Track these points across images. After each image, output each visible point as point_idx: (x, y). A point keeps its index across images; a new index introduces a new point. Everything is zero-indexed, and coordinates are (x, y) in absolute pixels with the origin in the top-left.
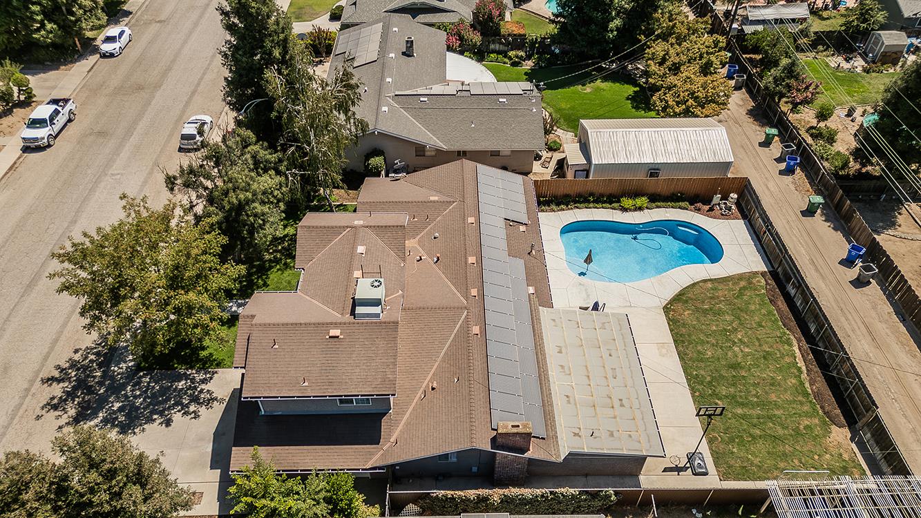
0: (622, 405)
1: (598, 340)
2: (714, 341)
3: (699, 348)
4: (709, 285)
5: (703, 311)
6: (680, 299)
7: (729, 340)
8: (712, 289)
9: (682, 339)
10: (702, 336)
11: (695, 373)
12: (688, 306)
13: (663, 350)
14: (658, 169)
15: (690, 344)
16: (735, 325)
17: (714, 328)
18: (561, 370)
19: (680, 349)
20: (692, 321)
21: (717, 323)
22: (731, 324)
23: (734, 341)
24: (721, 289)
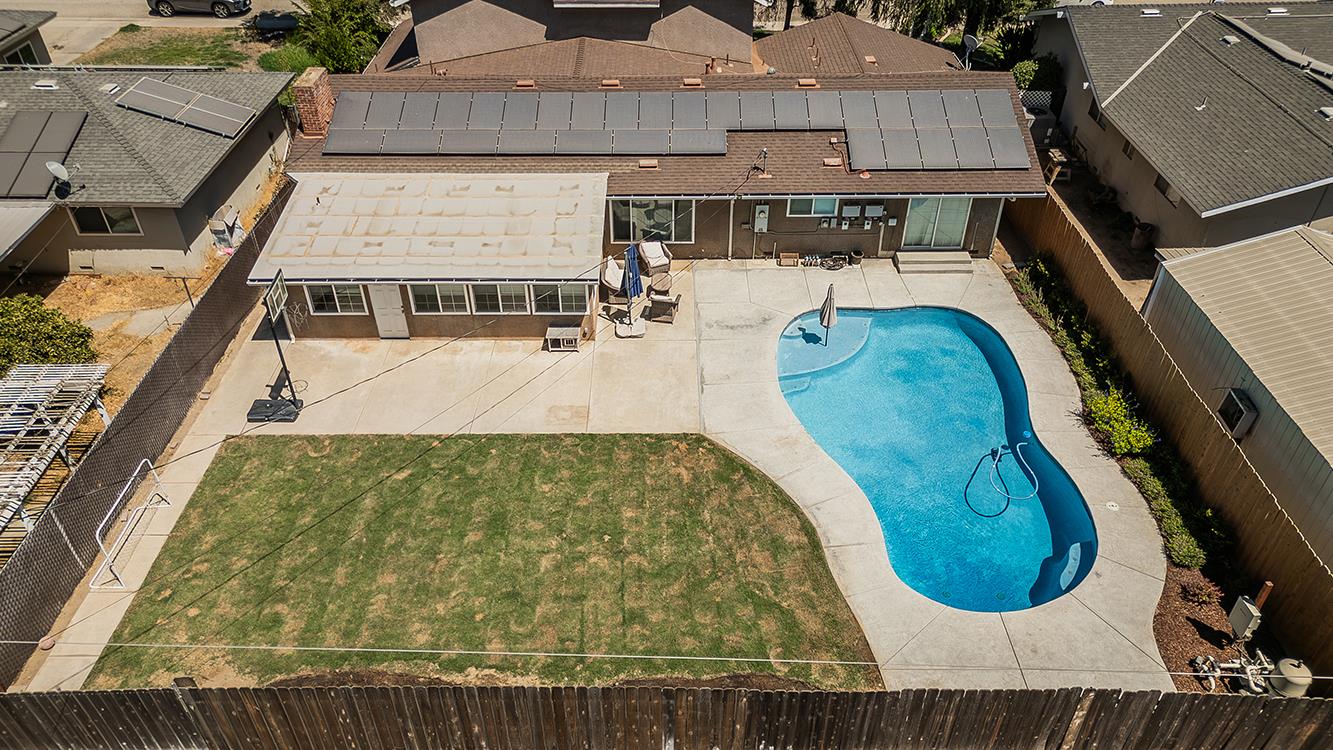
2: (582, 503)
3: (565, 473)
4: (792, 537)
5: (687, 504)
6: (733, 469)
7: (585, 536)
8: (774, 540)
9: (597, 447)
10: (601, 485)
11: (493, 451)
12: (708, 480)
13: (566, 415)
14: (1253, 406)
15: (581, 460)
16: (635, 558)
17: (628, 513)
18: (458, 187)
19: (568, 441)
20: (653, 477)
21: (646, 523)
22: (640, 550)
23: (581, 544)
24: (776, 561)
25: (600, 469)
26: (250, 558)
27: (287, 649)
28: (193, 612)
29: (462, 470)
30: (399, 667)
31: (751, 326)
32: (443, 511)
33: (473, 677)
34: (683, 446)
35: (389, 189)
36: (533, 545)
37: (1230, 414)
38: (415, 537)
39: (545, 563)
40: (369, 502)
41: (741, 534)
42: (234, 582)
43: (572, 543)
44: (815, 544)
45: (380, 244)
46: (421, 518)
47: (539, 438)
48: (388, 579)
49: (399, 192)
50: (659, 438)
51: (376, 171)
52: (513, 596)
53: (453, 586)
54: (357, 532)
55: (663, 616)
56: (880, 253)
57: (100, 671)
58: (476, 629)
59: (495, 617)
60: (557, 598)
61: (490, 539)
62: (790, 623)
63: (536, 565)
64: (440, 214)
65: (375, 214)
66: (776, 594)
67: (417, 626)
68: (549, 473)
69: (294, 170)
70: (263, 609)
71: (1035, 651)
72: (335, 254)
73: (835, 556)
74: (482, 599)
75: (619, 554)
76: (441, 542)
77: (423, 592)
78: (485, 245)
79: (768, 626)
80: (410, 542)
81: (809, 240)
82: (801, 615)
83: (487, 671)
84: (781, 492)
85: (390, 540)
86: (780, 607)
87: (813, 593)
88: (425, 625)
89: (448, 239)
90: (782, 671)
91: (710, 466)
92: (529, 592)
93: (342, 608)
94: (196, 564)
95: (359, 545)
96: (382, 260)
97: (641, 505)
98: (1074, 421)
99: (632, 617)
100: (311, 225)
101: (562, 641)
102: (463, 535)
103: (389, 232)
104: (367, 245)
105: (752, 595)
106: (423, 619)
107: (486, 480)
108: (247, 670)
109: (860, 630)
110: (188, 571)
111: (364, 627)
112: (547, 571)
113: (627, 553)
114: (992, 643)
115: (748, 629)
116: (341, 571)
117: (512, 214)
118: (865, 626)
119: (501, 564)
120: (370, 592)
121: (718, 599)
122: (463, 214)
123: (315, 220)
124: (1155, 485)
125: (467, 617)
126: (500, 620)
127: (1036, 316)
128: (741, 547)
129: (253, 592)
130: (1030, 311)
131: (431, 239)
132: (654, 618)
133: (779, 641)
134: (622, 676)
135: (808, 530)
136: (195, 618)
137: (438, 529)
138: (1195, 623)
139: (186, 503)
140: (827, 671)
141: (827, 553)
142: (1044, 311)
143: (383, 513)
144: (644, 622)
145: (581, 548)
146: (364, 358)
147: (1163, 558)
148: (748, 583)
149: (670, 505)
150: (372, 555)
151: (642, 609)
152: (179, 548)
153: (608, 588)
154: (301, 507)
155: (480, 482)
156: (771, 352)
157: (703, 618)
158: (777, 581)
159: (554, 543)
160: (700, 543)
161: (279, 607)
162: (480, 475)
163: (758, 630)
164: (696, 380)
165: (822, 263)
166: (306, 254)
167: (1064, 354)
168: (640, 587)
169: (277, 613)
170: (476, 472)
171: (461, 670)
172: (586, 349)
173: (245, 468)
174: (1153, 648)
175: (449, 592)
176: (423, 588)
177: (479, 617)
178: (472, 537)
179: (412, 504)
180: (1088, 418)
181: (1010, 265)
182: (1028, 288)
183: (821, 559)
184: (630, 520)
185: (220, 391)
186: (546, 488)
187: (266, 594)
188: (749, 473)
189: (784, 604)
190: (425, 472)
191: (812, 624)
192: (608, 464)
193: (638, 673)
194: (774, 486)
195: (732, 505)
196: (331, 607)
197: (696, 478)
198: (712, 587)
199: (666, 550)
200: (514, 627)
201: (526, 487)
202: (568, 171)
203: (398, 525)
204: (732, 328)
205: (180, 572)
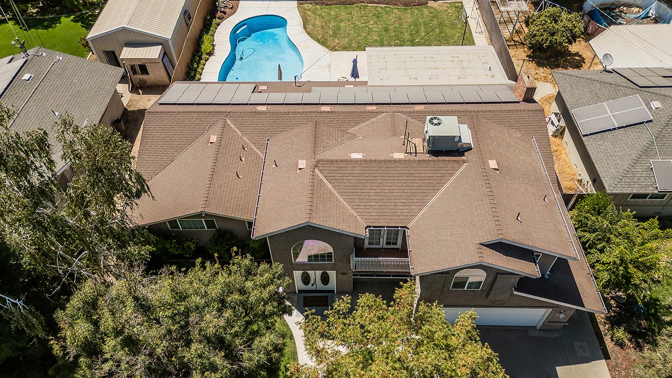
0: (458, 57)
1: (397, 62)
8: (314, 26)
12: (330, 39)
18: (434, 79)
21: (347, 30)
23: (363, 26)
34: (337, 48)
35: (465, 78)
45: (453, 57)
50: (344, 50)
64: (436, 68)
69: (514, 84)
73: (300, 23)
78: (412, 57)
84: (310, 36)
87: (308, 17)
89: (427, 59)
91: (329, 43)
101: (365, 10)
103: (452, 62)
109: (299, 12)
117: (405, 69)
131: (434, 59)
149: (341, 34)
158: (315, 19)
159: (370, 26)
160: (333, 26)
178: (392, 27)
183: (304, 23)
188: (318, 41)
191: (309, 13)
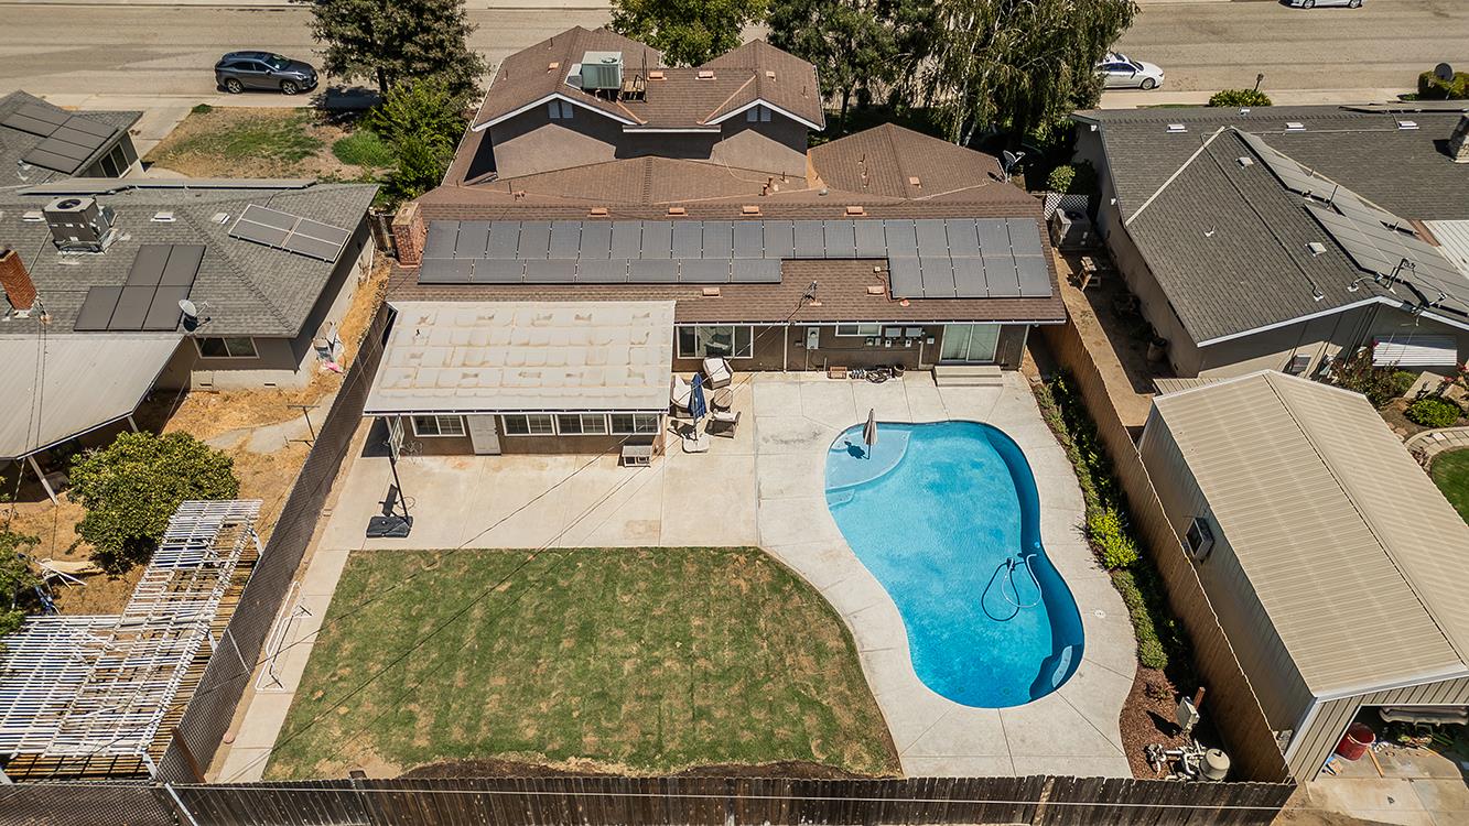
2: (657, 613)
3: (642, 585)
4: (833, 643)
5: (746, 613)
6: (785, 579)
7: (660, 643)
8: (817, 646)
9: (668, 560)
10: (672, 596)
11: (580, 565)
12: (763, 591)
13: (642, 529)
14: (1210, 535)
15: (655, 572)
16: (702, 662)
17: (696, 622)
18: (542, 316)
19: (644, 554)
20: (716, 588)
21: (711, 631)
22: (706, 656)
23: (657, 650)
24: (819, 664)
25: (671, 581)
26: (383, 663)
27: (422, 742)
28: (343, 710)
29: (554, 582)
30: (514, 757)
31: (803, 441)
32: (540, 620)
33: (573, 764)
34: (742, 559)
35: (480, 318)
36: (617, 651)
37: (1194, 541)
38: (518, 644)
39: (628, 667)
40: (477, 612)
41: (790, 640)
42: (373, 684)
43: (650, 649)
44: (852, 650)
45: (476, 375)
46: (522, 627)
47: (618, 551)
48: (499, 681)
49: (489, 321)
50: (722, 551)
51: (467, 300)
52: (602, 695)
53: (553, 687)
54: (469, 641)
55: (725, 713)
56: (921, 366)
57: (275, 761)
58: (574, 725)
59: (588, 715)
60: (639, 697)
61: (580, 645)
62: (828, 717)
63: (620, 668)
64: (527, 344)
65: (470, 345)
66: (818, 694)
67: (525, 722)
68: (629, 583)
69: (393, 299)
70: (399, 708)
71: (1023, 741)
72: (437, 386)
73: (867, 660)
74: (577, 699)
75: (689, 659)
76: (540, 649)
77: (529, 692)
78: (568, 375)
79: (811, 721)
80: (515, 648)
81: (856, 356)
82: (837, 711)
83: (584, 760)
84: (825, 602)
85: (498, 647)
86: (820, 704)
87: (848, 693)
88: (532, 721)
89: (537, 370)
90: (821, 758)
91: (765, 577)
92: (616, 693)
93: (463, 707)
94: (340, 668)
95: (472, 651)
96: (480, 392)
97: (706, 615)
98: (1078, 536)
99: (700, 714)
100: (413, 356)
101: (644, 734)
102: (558, 642)
103: (483, 363)
104: (465, 376)
105: (798, 694)
106: (530, 716)
107: (575, 592)
108: (393, 759)
109: (885, 725)
110: (334, 675)
111: (483, 722)
112: (630, 674)
113: (696, 658)
114: (990, 734)
115: (795, 724)
116: (460, 674)
117: (591, 343)
118: (888, 720)
119: (591, 667)
120: (485, 693)
121: (771, 698)
122: (546, 345)
123: (416, 351)
124: (1137, 596)
125: (565, 714)
126: (592, 717)
127: (1054, 431)
128: (790, 652)
129: (389, 693)
130: (1050, 426)
131: (520, 370)
132: (717, 715)
133: (819, 734)
134: (693, 764)
135: (846, 636)
136: (345, 715)
137: (538, 637)
138: (1154, 717)
139: (324, 614)
140: (857, 758)
141: (861, 657)
142: (1062, 426)
143: (490, 622)
144: (710, 718)
145: (657, 653)
146: (463, 474)
147: (1135, 659)
148: (795, 684)
149: (731, 614)
150: (483, 660)
151: (709, 706)
152: (324, 655)
153: (680, 688)
154: (420, 617)
155: (570, 593)
156: (821, 464)
157: (759, 714)
158: (819, 682)
159: (634, 649)
160: (756, 648)
161: (412, 706)
162: (570, 587)
163: (803, 725)
164: (754, 494)
165: (868, 377)
166: (413, 386)
167: (1075, 468)
168: (706, 688)
169: (410, 711)
170: (566, 584)
171: (563, 759)
172: (657, 464)
173: (370, 581)
174: (1117, 737)
175: (550, 693)
176: (528, 689)
177: (575, 714)
178: (566, 644)
179: (513, 614)
180: (1089, 533)
181: (1038, 378)
182: (1051, 402)
183: (856, 662)
184: (698, 627)
185: (340, 507)
186: (626, 599)
187: (402, 696)
188: (799, 584)
189: (824, 702)
190: (523, 584)
191: (846, 719)
192: (677, 576)
193: (705, 761)
194: (820, 597)
195: (783, 614)
196: (454, 705)
197: (753, 589)
198: (765, 688)
199: (727, 655)
200: (604, 723)
201: (609, 597)
202: (639, 299)
203: (504, 633)
204: (786, 442)
205: (327, 676)
